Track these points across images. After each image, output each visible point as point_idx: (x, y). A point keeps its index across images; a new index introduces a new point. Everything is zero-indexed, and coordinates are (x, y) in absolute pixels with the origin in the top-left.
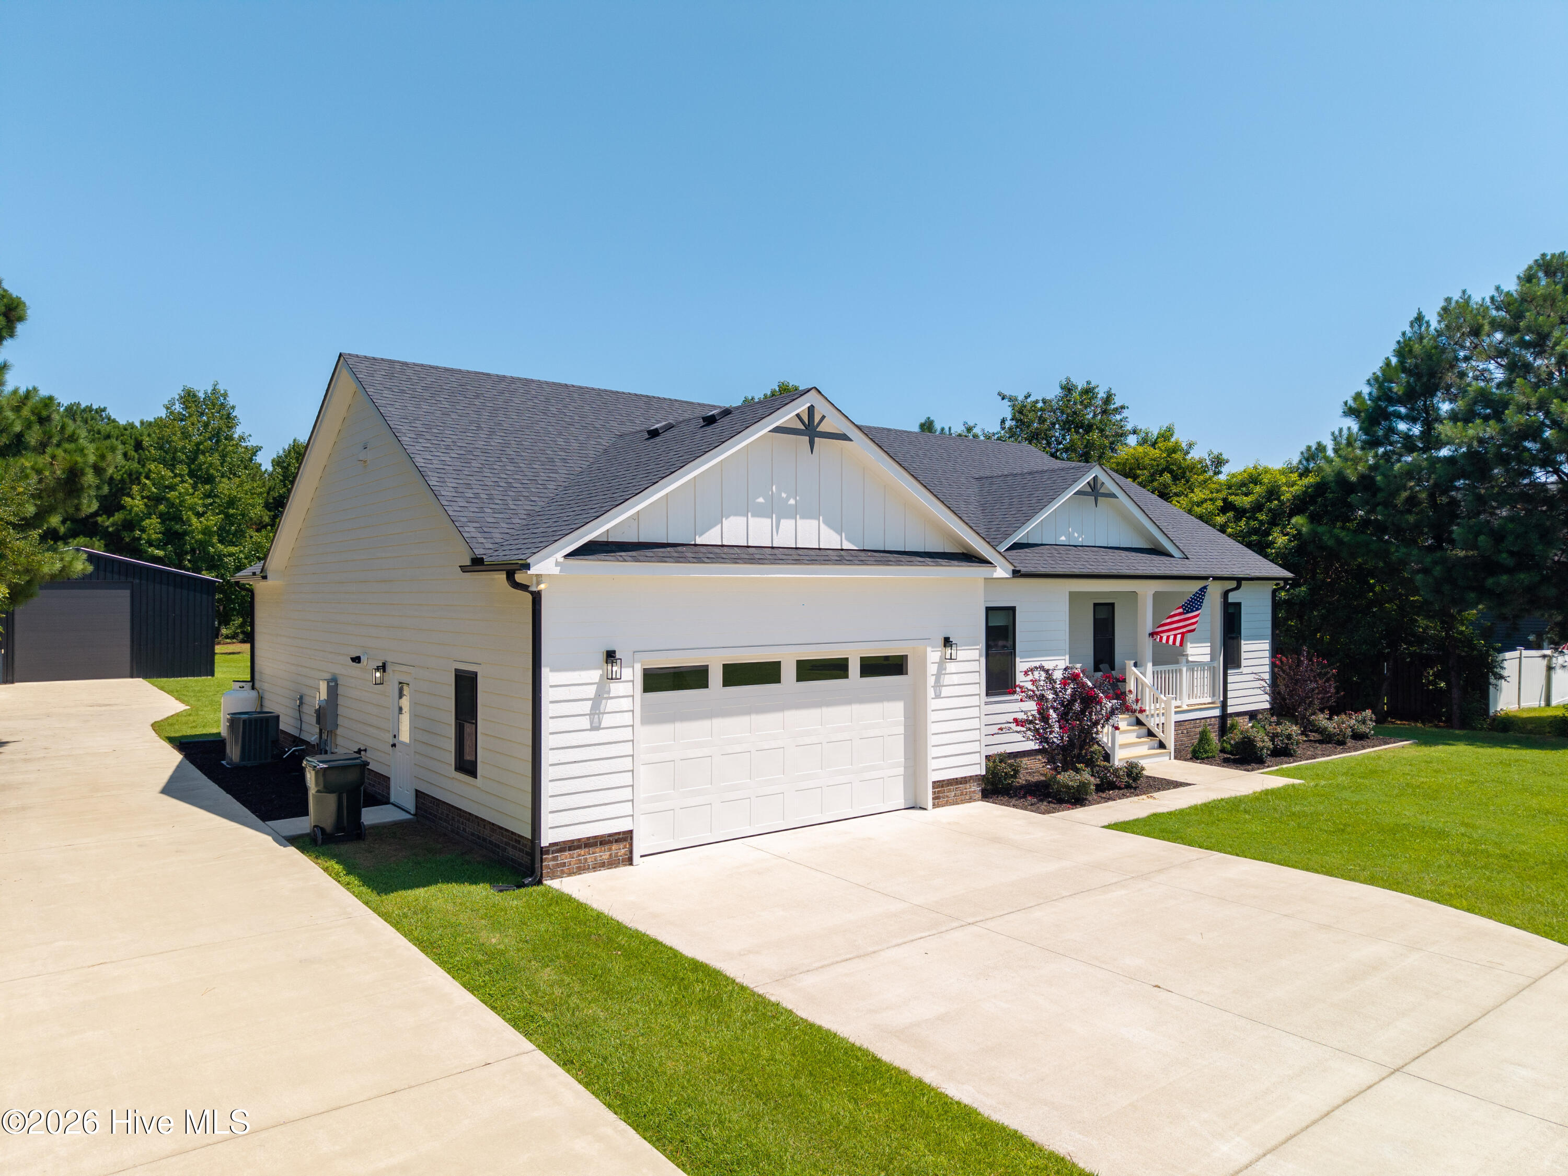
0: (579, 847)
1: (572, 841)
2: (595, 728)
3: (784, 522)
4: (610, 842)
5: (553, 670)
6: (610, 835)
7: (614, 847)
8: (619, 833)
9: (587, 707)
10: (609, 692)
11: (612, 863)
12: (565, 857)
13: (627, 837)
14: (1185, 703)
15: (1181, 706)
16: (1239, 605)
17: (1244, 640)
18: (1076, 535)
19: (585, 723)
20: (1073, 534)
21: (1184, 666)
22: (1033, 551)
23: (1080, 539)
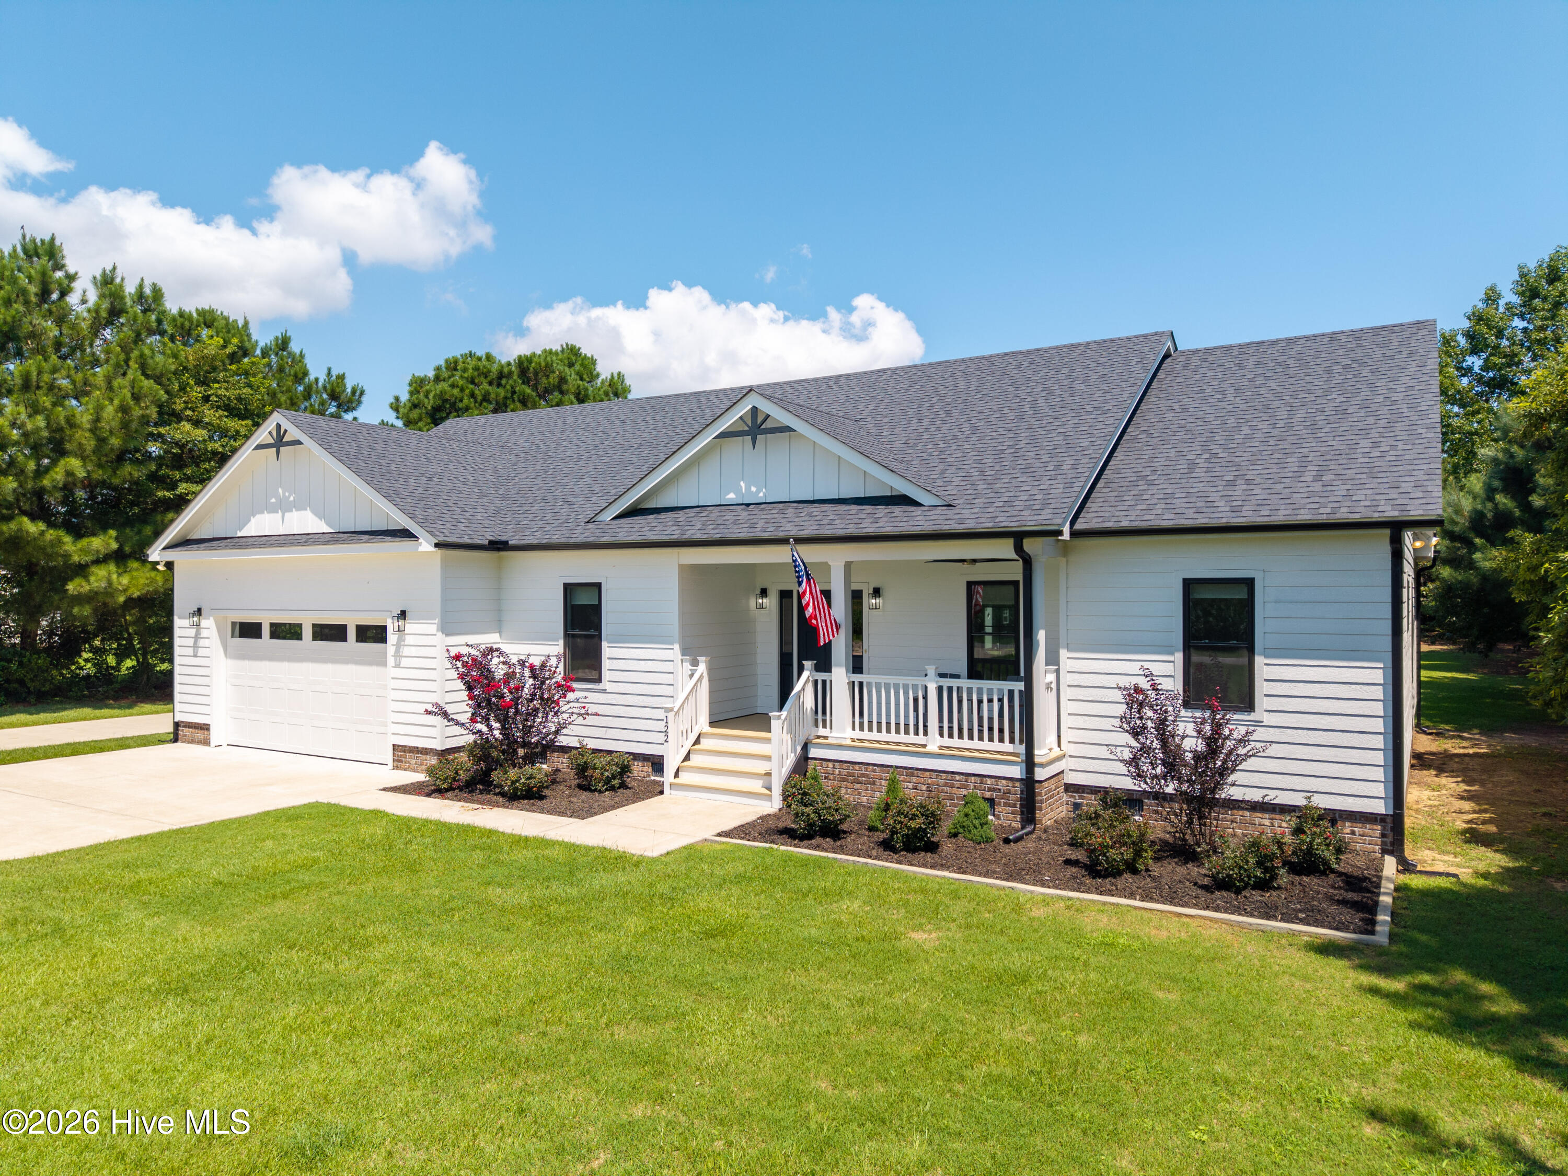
0: (192, 728)
1: (187, 723)
2: (195, 656)
3: (287, 514)
4: (203, 729)
5: (180, 618)
6: (203, 725)
7: (205, 732)
8: (206, 725)
9: (192, 642)
10: (200, 634)
11: (203, 742)
12: (184, 731)
14: (934, 742)
15: (924, 746)
16: (1250, 583)
17: (1266, 657)
18: (753, 489)
19: (190, 651)
20: (748, 488)
21: (931, 681)
22: (662, 516)
23: (761, 494)
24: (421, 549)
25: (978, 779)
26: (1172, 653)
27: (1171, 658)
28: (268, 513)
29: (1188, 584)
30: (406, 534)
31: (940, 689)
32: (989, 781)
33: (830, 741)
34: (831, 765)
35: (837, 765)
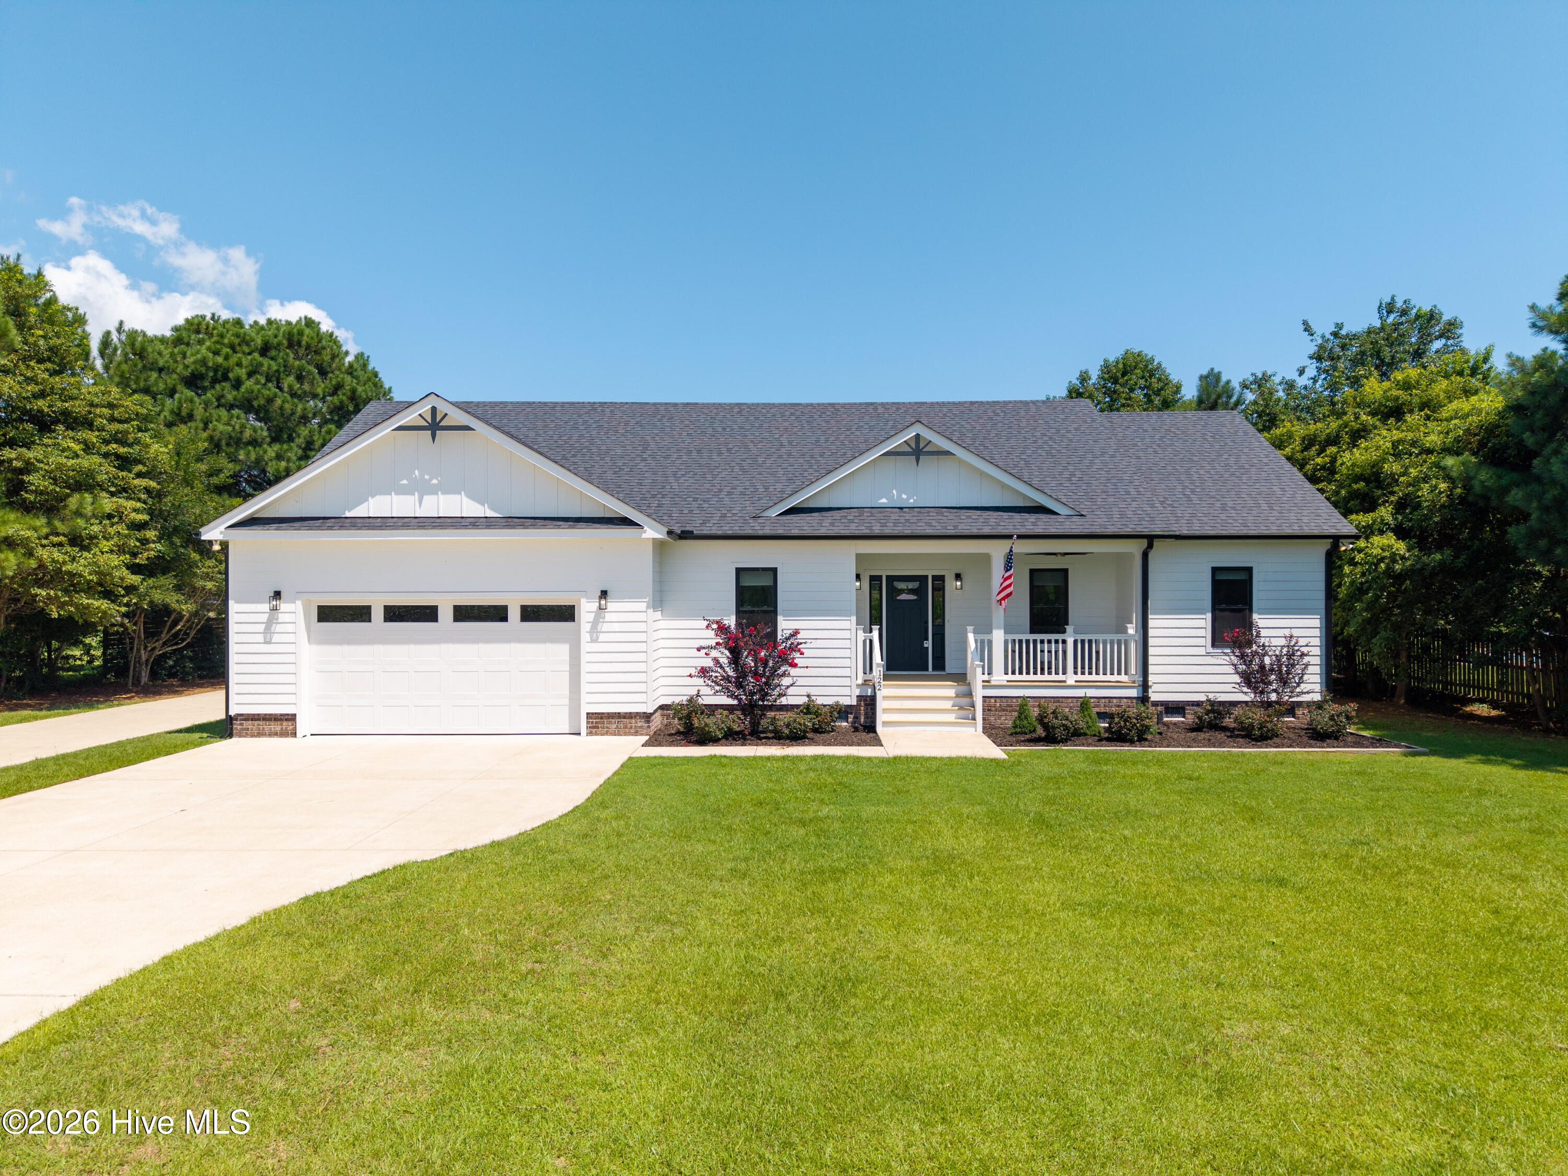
0: (259, 720)
1: (254, 715)
2: (266, 642)
3: (427, 497)
4: (281, 720)
5: (238, 601)
6: (281, 715)
7: (285, 723)
8: (288, 715)
9: (261, 628)
10: (277, 619)
11: (283, 734)
12: (246, 724)
13: (292, 718)
14: (1071, 679)
15: (1064, 681)
16: (1249, 570)
17: (1259, 614)
18: (904, 496)
19: (260, 638)
20: (899, 496)
21: (1070, 636)
22: (824, 514)
23: (912, 501)
24: (644, 536)
25: (1107, 700)
26: (1204, 614)
27: (1204, 617)
28: (397, 494)
29: (1215, 570)
30: (625, 522)
31: (1075, 642)
32: (1115, 701)
33: (993, 683)
34: (993, 700)
35: (998, 700)
